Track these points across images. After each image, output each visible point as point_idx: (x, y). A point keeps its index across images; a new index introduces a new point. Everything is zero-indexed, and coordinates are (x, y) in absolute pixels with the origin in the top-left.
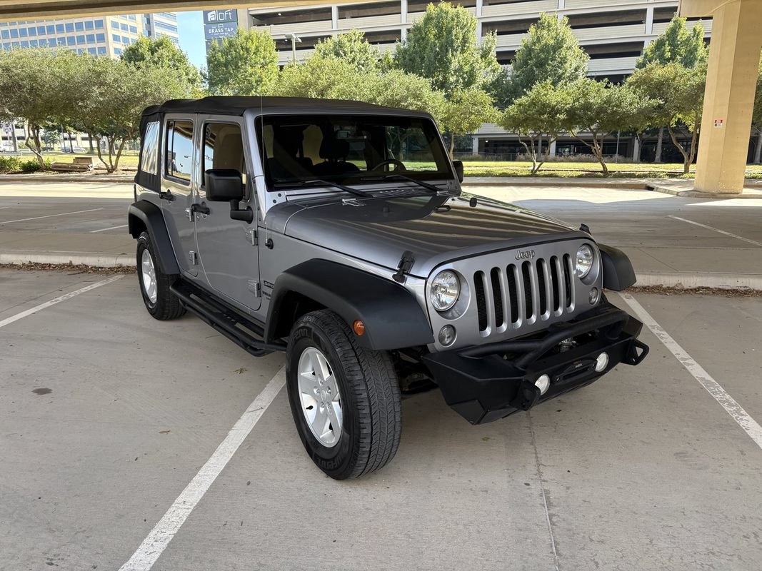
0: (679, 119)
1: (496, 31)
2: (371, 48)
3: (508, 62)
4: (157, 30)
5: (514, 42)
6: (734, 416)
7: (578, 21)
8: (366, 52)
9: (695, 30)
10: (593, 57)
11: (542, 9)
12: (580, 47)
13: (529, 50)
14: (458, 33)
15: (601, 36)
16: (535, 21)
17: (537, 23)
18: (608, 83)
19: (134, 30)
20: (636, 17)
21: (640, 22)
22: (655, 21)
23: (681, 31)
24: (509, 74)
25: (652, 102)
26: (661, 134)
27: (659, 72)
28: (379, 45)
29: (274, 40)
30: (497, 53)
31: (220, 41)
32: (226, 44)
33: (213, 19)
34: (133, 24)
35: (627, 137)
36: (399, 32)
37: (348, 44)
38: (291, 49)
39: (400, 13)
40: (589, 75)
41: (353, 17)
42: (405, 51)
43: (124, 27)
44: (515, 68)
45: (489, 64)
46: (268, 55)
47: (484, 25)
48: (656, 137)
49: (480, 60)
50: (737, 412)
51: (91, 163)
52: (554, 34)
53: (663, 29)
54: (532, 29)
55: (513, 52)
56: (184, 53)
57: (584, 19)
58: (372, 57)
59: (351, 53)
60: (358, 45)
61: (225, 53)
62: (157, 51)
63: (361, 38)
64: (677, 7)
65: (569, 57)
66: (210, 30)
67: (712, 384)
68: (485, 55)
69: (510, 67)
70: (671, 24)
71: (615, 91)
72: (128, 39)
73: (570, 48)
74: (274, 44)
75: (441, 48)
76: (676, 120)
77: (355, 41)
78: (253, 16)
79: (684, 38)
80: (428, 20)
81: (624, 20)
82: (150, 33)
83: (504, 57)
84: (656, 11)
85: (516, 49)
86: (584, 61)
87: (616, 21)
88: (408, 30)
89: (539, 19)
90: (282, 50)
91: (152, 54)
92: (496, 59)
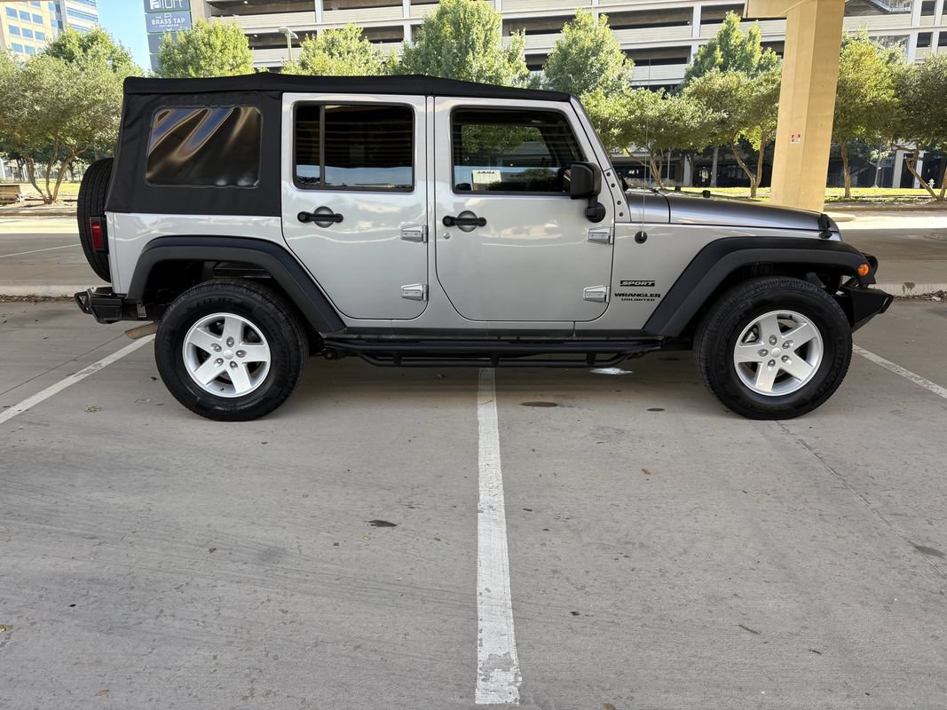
0: (742, 136)
1: (524, 30)
2: (373, 48)
3: (539, 68)
4: (70, 20)
5: (546, 44)
6: (925, 386)
7: (619, 21)
8: (366, 52)
9: (750, 33)
10: (638, 63)
11: (577, 5)
12: (622, 51)
13: (564, 53)
14: (477, 32)
15: (642, 39)
16: (570, 19)
17: (572, 21)
18: (665, 93)
19: (38, 19)
20: (679, 17)
21: (685, 23)
22: (703, 22)
23: (735, 34)
24: (542, 81)
25: (716, 115)
26: (716, 155)
27: (717, 80)
28: (381, 45)
29: (246, 35)
30: (526, 56)
31: (174, 36)
32: (181, 39)
33: (157, 7)
34: (38, 13)
35: (678, 159)
36: (401, 28)
37: (343, 42)
38: (286, 46)
39: (402, 5)
40: (633, 84)
41: (340, 9)
42: (417, 52)
43: (25, 16)
44: (547, 75)
45: (518, 69)
46: (240, 54)
47: (506, 22)
48: (708, 158)
49: (507, 65)
50: (925, 383)
51: (19, 191)
52: (592, 35)
53: (713, 31)
54: (566, 28)
55: (545, 56)
56: (126, 49)
57: (621, 19)
58: (373, 59)
59: (348, 52)
60: (355, 44)
61: (183, 49)
62: (90, 47)
63: (359, 35)
64: (744, 5)
65: (611, 64)
66: (153, 22)
67: (893, 366)
68: (512, 57)
69: (542, 73)
70: (723, 26)
71: (674, 103)
72: (31, 31)
73: (612, 52)
74: (246, 40)
75: (460, 49)
76: (739, 137)
77: (351, 39)
78: (211, 3)
79: (738, 42)
80: (442, 14)
81: (667, 20)
82: (61, 26)
83: (535, 62)
84: (705, 10)
85: (548, 52)
86: (628, 69)
87: (659, 21)
88: (414, 28)
89: (574, 17)
90: (256, 48)
91: (85, 50)
92: (525, 64)
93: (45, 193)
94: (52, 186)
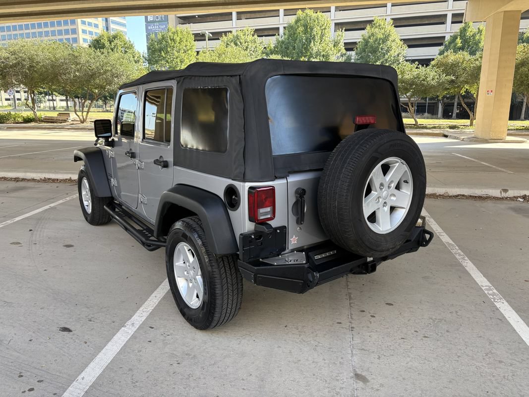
0: (467, 89)
1: (344, 29)
2: (259, 40)
3: (352, 50)
4: (112, 26)
5: (356, 36)
6: (460, 261)
7: (399, 23)
8: (255, 42)
9: (479, 29)
10: (410, 46)
11: (375, 14)
12: (401, 40)
13: (366, 42)
14: (317, 30)
15: (416, 33)
16: (370, 22)
17: (371, 23)
18: (418, 65)
19: (96, 26)
20: (439, 19)
21: (443, 23)
22: (453, 23)
23: (470, 30)
24: (353, 58)
25: (448, 78)
26: (456, 99)
27: (452, 57)
28: (264, 38)
29: (193, 34)
30: (345, 43)
31: (156, 34)
32: (160, 37)
33: (151, 19)
34: (97, 23)
35: (434, 101)
36: (278, 29)
37: (243, 37)
38: (205, 40)
39: (279, 16)
40: (407, 58)
41: (247, 19)
42: (283, 42)
43: (90, 24)
44: (356, 54)
45: (339, 51)
46: (189, 44)
47: (336, 24)
49: (333, 49)
50: (463, 259)
51: (69, 117)
52: (383, 31)
53: (458, 27)
54: (368, 27)
55: (355, 43)
56: (132, 42)
57: (404, 21)
58: (259, 46)
59: (245, 42)
60: (250, 38)
61: (160, 42)
62: (113, 41)
63: (252, 33)
65: (394, 47)
66: (149, 28)
67: (453, 245)
68: (336, 44)
69: (353, 53)
70: (463, 25)
71: (422, 70)
72: (93, 32)
73: (394, 41)
74: (193, 37)
75: (306, 40)
76: (465, 90)
77: (248, 35)
78: (179, 17)
79: (471, 34)
80: (297, 21)
81: (432, 22)
82: (107, 29)
83: (349, 46)
84: (454, 15)
85: (357, 41)
86: (403, 50)
87: (426, 22)
88: (285, 28)
89: (373, 21)
90: (198, 40)
91: (110, 43)
92: (344, 48)
93: (81, 117)
94: (85, 114)
